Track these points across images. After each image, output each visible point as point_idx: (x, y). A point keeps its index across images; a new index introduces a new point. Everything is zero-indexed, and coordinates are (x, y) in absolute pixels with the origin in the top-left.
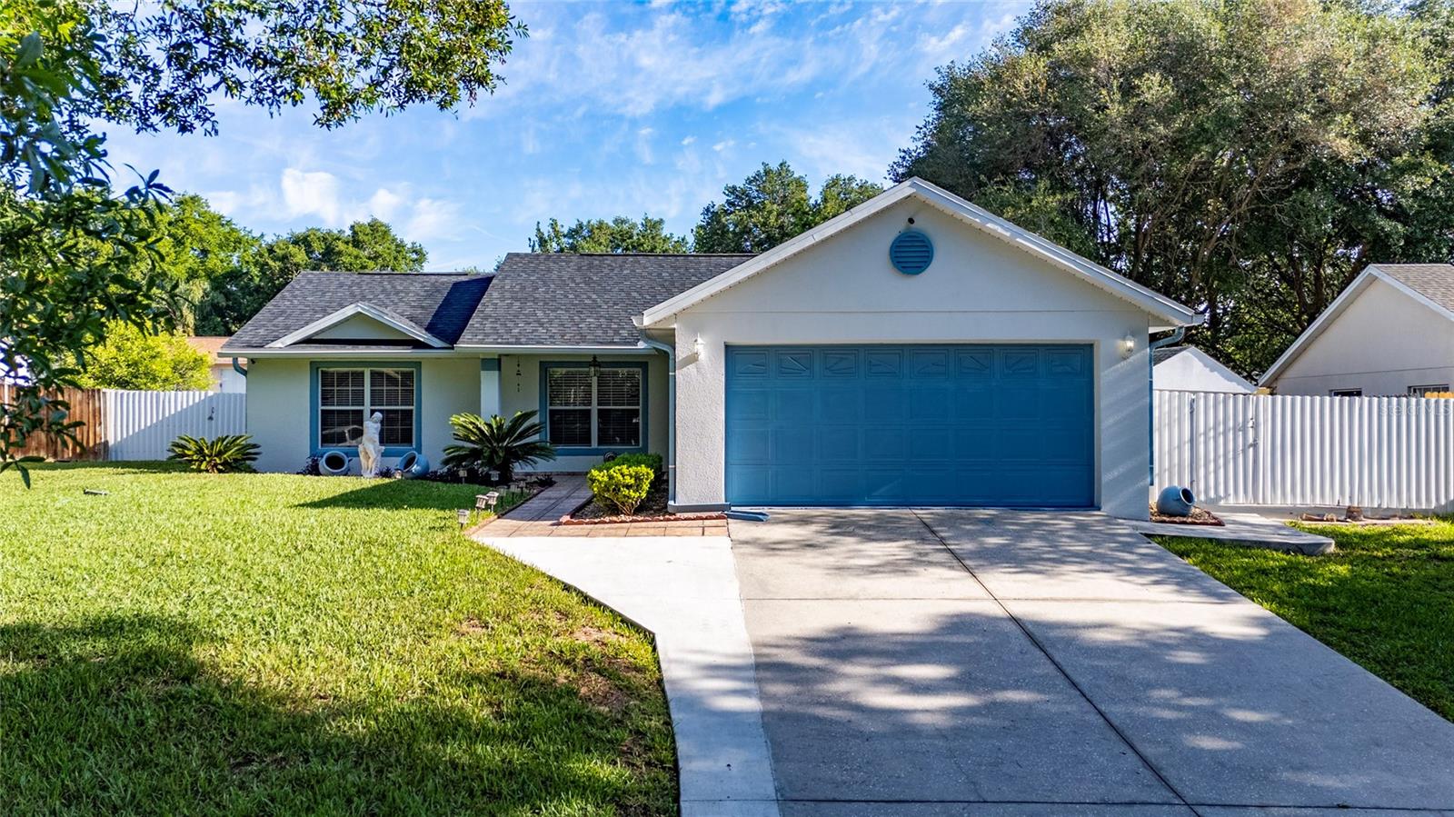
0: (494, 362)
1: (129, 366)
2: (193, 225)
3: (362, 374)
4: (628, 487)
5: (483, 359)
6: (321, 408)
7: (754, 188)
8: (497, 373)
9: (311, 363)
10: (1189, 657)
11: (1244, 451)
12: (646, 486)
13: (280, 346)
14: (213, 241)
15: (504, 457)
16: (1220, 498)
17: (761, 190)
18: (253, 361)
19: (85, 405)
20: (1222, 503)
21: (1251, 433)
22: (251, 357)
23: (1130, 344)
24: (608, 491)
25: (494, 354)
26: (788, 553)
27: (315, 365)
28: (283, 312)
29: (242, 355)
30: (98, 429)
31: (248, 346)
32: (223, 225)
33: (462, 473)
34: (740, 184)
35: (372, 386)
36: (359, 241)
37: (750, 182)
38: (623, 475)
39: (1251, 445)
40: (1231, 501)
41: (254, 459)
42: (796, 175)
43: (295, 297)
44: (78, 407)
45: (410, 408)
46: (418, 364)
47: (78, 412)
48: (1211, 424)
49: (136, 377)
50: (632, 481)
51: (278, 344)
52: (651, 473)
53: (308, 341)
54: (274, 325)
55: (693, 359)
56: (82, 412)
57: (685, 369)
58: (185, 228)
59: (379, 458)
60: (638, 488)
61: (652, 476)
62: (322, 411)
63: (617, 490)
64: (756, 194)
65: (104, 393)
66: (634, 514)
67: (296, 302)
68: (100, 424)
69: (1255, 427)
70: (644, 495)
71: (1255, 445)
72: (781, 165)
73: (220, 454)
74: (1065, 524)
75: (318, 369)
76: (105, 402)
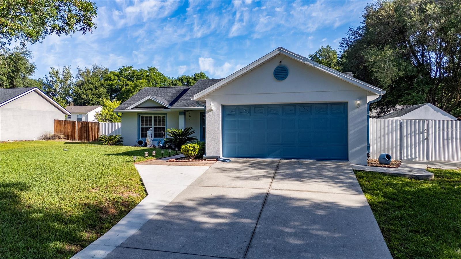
0: (184, 113)
1: (111, 116)
2: (152, 76)
3: (152, 117)
4: (192, 150)
5: (179, 112)
6: (141, 127)
7: (318, 55)
8: (183, 116)
9: (138, 114)
10: (321, 212)
11: (423, 141)
12: (197, 150)
13: (129, 109)
14: (159, 80)
15: (179, 141)
16: (413, 159)
17: (320, 55)
18: (123, 113)
19: (95, 127)
20: (414, 160)
21: (425, 134)
22: (122, 112)
23: (358, 102)
24: (186, 151)
25: (182, 110)
26: (228, 172)
27: (139, 114)
28: (134, 99)
29: (120, 112)
30: (98, 133)
31: (121, 109)
32: (161, 75)
33: (167, 146)
34: (314, 53)
35: (154, 120)
36: (196, 79)
37: (317, 53)
38: (189, 147)
39: (426, 139)
40: (417, 160)
41: (122, 142)
42: (333, 49)
43: (139, 95)
44: (93, 127)
45: (165, 127)
46: (166, 114)
47: (93, 128)
48: (409, 132)
49: (112, 119)
50: (193, 149)
51: (128, 108)
52: (198, 146)
53: (137, 107)
54: (130, 103)
55: (211, 110)
56: (94, 128)
57: (209, 113)
58: (150, 77)
59: (152, 142)
60: (194, 151)
61: (199, 147)
62: (141, 128)
63: (188, 151)
64: (319, 56)
65: (100, 123)
66: (194, 159)
67: (139, 96)
68: (99, 132)
69: (428, 132)
70: (197, 153)
71: (427, 139)
72: (327, 46)
73: (111, 140)
74: (333, 166)
75: (140, 115)
76: (100, 126)
